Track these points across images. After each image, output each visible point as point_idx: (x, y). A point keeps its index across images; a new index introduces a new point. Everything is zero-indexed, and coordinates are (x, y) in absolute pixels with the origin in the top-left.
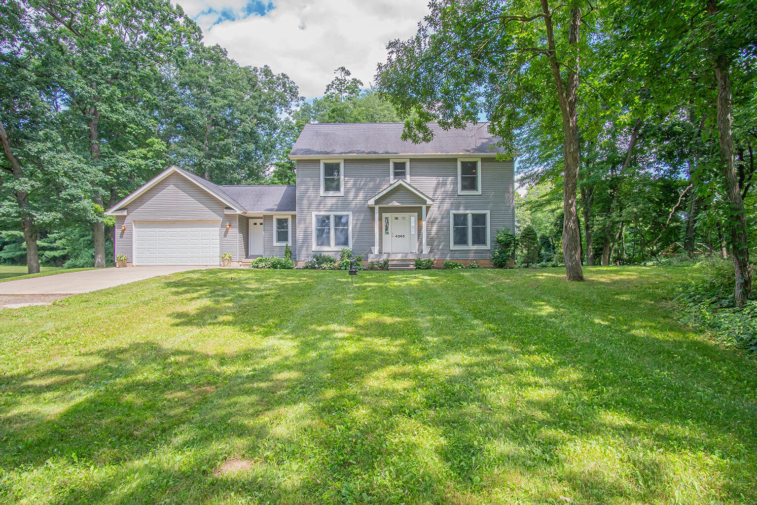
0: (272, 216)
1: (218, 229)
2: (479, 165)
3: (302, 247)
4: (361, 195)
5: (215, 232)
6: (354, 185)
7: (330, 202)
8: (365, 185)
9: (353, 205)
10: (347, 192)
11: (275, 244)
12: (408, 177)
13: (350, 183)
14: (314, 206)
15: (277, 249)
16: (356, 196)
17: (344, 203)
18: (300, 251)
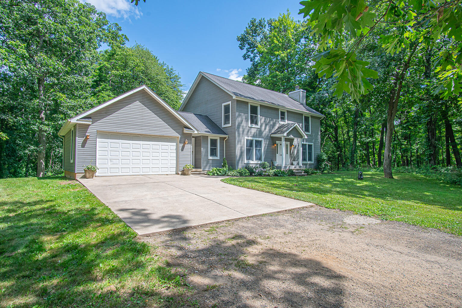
0: (208, 136)
1: (175, 144)
2: (310, 118)
3: (239, 160)
4: (268, 128)
5: (172, 146)
6: (265, 121)
7: (253, 131)
8: (269, 122)
9: (264, 134)
10: (261, 126)
11: (210, 158)
12: (286, 120)
13: (263, 120)
14: (245, 133)
15: (211, 161)
16: (265, 129)
17: (260, 133)
18: (238, 163)
